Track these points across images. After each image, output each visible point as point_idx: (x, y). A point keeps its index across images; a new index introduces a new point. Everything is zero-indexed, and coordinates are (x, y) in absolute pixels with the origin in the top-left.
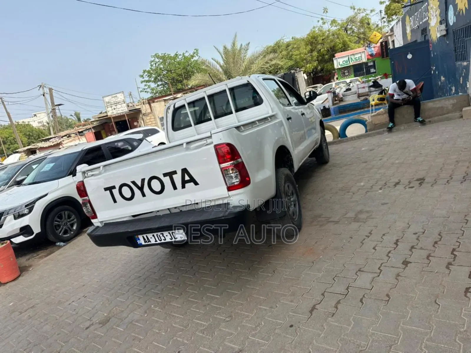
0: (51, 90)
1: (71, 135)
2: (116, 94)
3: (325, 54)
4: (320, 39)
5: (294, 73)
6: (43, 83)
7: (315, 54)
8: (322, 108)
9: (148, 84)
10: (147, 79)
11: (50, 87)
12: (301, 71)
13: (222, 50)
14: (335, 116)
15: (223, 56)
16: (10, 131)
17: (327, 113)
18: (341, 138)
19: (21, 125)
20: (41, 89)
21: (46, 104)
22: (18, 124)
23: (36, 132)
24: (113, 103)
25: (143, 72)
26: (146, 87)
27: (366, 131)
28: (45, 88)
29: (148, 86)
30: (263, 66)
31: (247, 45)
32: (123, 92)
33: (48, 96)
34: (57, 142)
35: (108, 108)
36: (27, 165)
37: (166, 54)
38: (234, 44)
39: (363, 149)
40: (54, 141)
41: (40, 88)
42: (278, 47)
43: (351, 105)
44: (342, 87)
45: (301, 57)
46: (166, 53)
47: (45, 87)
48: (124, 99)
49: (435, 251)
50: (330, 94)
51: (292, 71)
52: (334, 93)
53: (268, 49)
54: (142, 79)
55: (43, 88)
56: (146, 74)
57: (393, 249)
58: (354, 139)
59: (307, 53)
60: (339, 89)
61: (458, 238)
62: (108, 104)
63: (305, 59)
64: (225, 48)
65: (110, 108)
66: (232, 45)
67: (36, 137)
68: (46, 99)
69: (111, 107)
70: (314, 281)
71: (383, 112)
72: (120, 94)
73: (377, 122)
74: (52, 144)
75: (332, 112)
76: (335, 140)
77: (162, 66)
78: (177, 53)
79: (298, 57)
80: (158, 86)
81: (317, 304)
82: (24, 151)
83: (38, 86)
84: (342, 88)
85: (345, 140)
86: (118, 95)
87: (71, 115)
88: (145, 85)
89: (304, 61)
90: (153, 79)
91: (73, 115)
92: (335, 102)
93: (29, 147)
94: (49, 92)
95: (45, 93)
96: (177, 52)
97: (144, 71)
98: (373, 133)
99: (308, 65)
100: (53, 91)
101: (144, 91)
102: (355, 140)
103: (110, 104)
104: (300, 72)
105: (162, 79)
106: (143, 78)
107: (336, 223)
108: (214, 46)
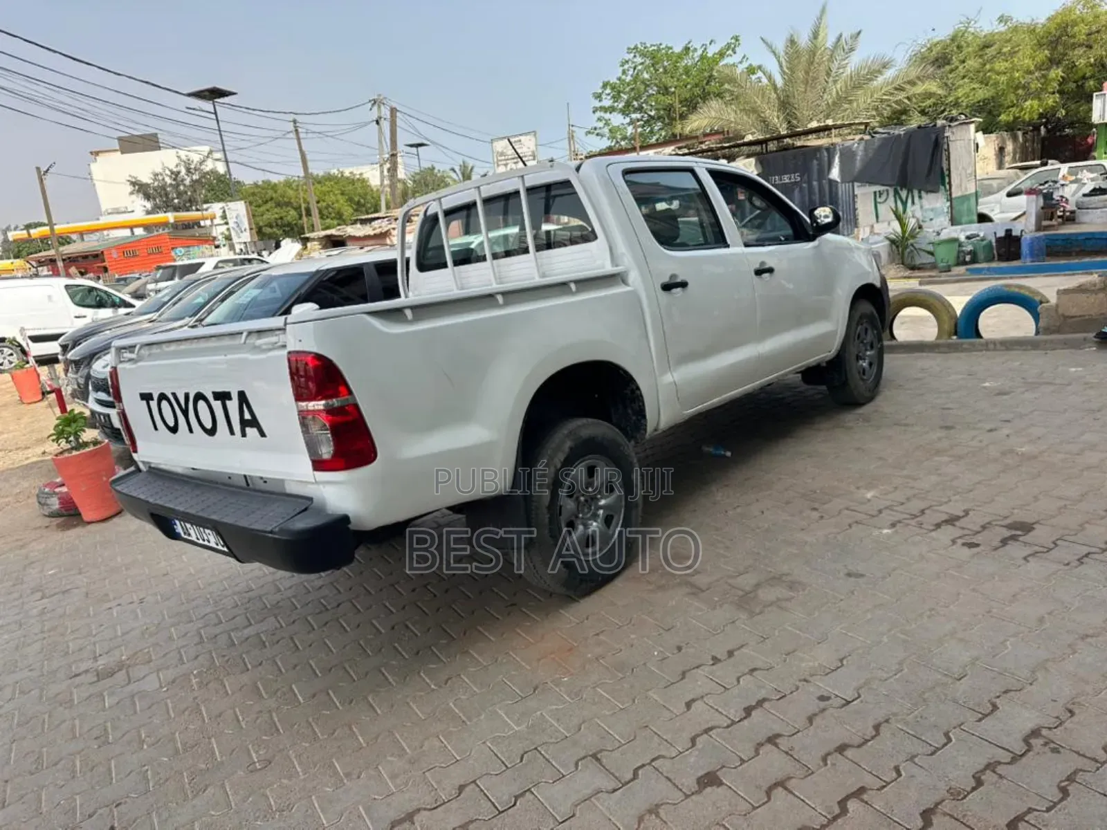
0: (393, 111)
1: (412, 218)
2: (520, 135)
3: (1088, 74)
4: (1081, 31)
5: (944, 127)
6: (380, 95)
7: (1056, 73)
8: (1001, 234)
9: (607, 116)
10: (607, 102)
11: (394, 105)
12: (973, 122)
13: (780, 46)
14: (1032, 262)
15: (784, 64)
16: (324, 188)
17: (1013, 249)
18: (960, 337)
19: (347, 178)
20: (375, 108)
21: (380, 142)
22: (342, 176)
23: (373, 198)
24: (510, 157)
25: (601, 84)
26: (601, 124)
27: (1037, 333)
28: (382, 107)
29: (604, 122)
30: (885, 97)
31: (851, 38)
32: (535, 132)
33: (386, 125)
34: (380, 230)
35: (498, 165)
36: (244, 279)
37: (661, 47)
38: (815, 35)
39: (987, 384)
40: (377, 226)
41: (373, 105)
42: (959, 47)
43: (1090, 237)
44: (1085, 181)
45: (1012, 79)
46: (661, 44)
47: (384, 104)
48: (535, 149)
49: (813, 773)
50: (1034, 197)
51: (940, 123)
52: (1048, 197)
53: (930, 49)
54: (598, 104)
55: (379, 107)
56: (608, 91)
57: (726, 722)
58: (991, 346)
59: (1032, 68)
60: (1074, 186)
61: (912, 758)
62: (499, 158)
63: (1024, 87)
64: (792, 42)
65: (503, 167)
66: (811, 36)
67: (370, 208)
68: (380, 130)
69: (506, 165)
70: (484, 743)
71: (1098, 287)
72: (528, 137)
73: (1073, 311)
74: (372, 233)
75: (1025, 249)
76: (939, 341)
77: (646, 76)
78: (690, 45)
79: (1003, 78)
80: (632, 122)
81: (425, 809)
82: (320, 239)
83: (370, 101)
84: (1085, 184)
85: (964, 346)
86: (522, 138)
87: (453, 170)
88: (599, 119)
89: (1020, 92)
90: (621, 105)
91: (457, 169)
92: (1045, 223)
93: (328, 232)
94: (389, 117)
95: (381, 118)
96: (689, 43)
97: (605, 86)
98: (1052, 341)
99: (1028, 103)
100: (398, 114)
101: (593, 133)
102: (995, 350)
103: (503, 158)
104: (965, 127)
105: (643, 108)
106: (600, 101)
107: (693, 594)
108: (762, 39)
